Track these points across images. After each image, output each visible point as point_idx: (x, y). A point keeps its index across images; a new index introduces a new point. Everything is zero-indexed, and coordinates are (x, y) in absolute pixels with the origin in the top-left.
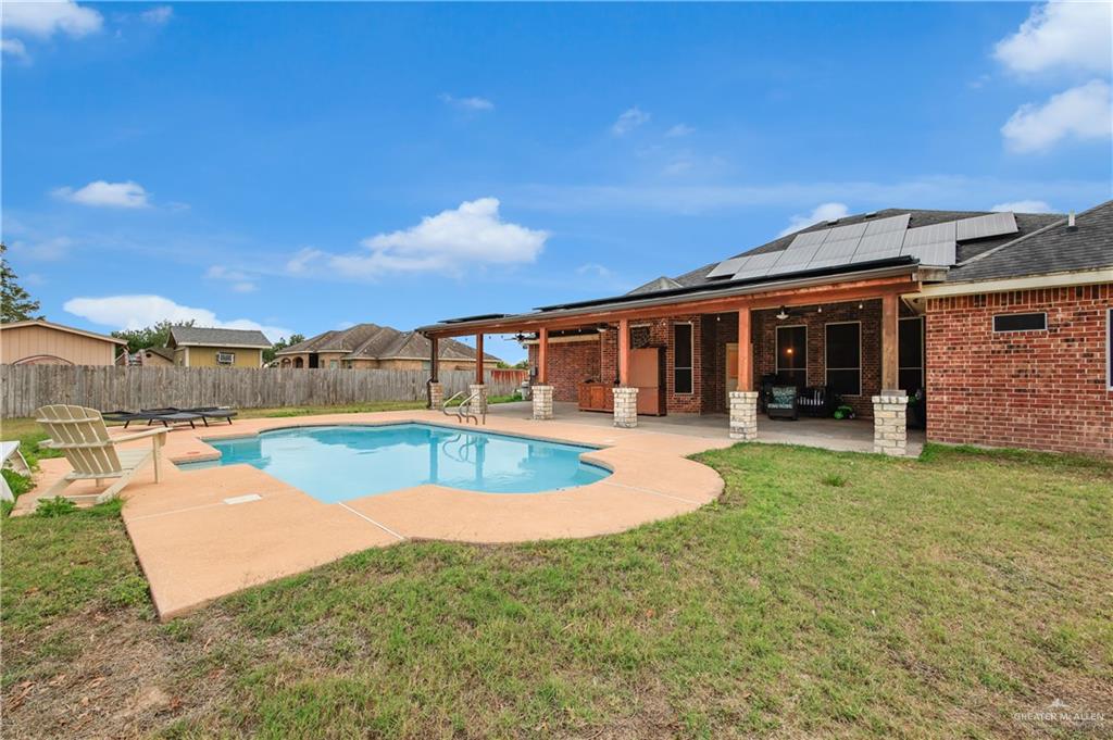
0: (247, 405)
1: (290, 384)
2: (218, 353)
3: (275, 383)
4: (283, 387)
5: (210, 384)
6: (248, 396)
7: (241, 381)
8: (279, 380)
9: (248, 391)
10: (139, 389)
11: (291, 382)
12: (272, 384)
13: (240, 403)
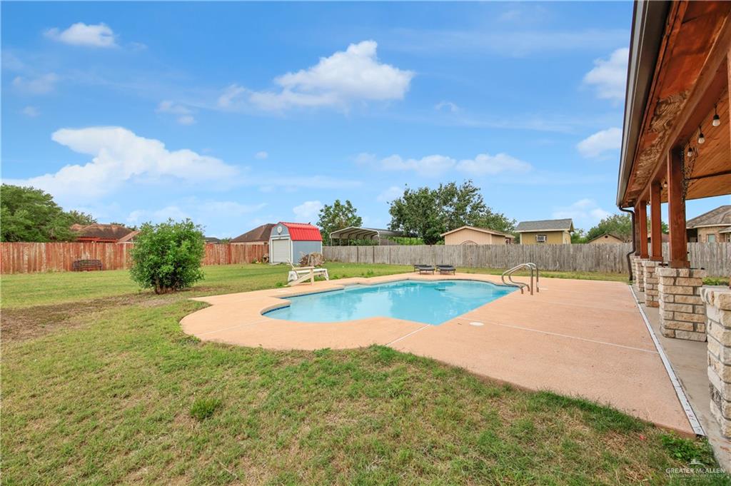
0: (550, 269)
1: (580, 256)
2: (537, 236)
3: (569, 254)
4: (574, 258)
5: (528, 254)
6: (550, 262)
7: (546, 252)
8: (571, 253)
9: (550, 260)
10: (496, 256)
11: (582, 254)
12: (566, 255)
13: (545, 267)
